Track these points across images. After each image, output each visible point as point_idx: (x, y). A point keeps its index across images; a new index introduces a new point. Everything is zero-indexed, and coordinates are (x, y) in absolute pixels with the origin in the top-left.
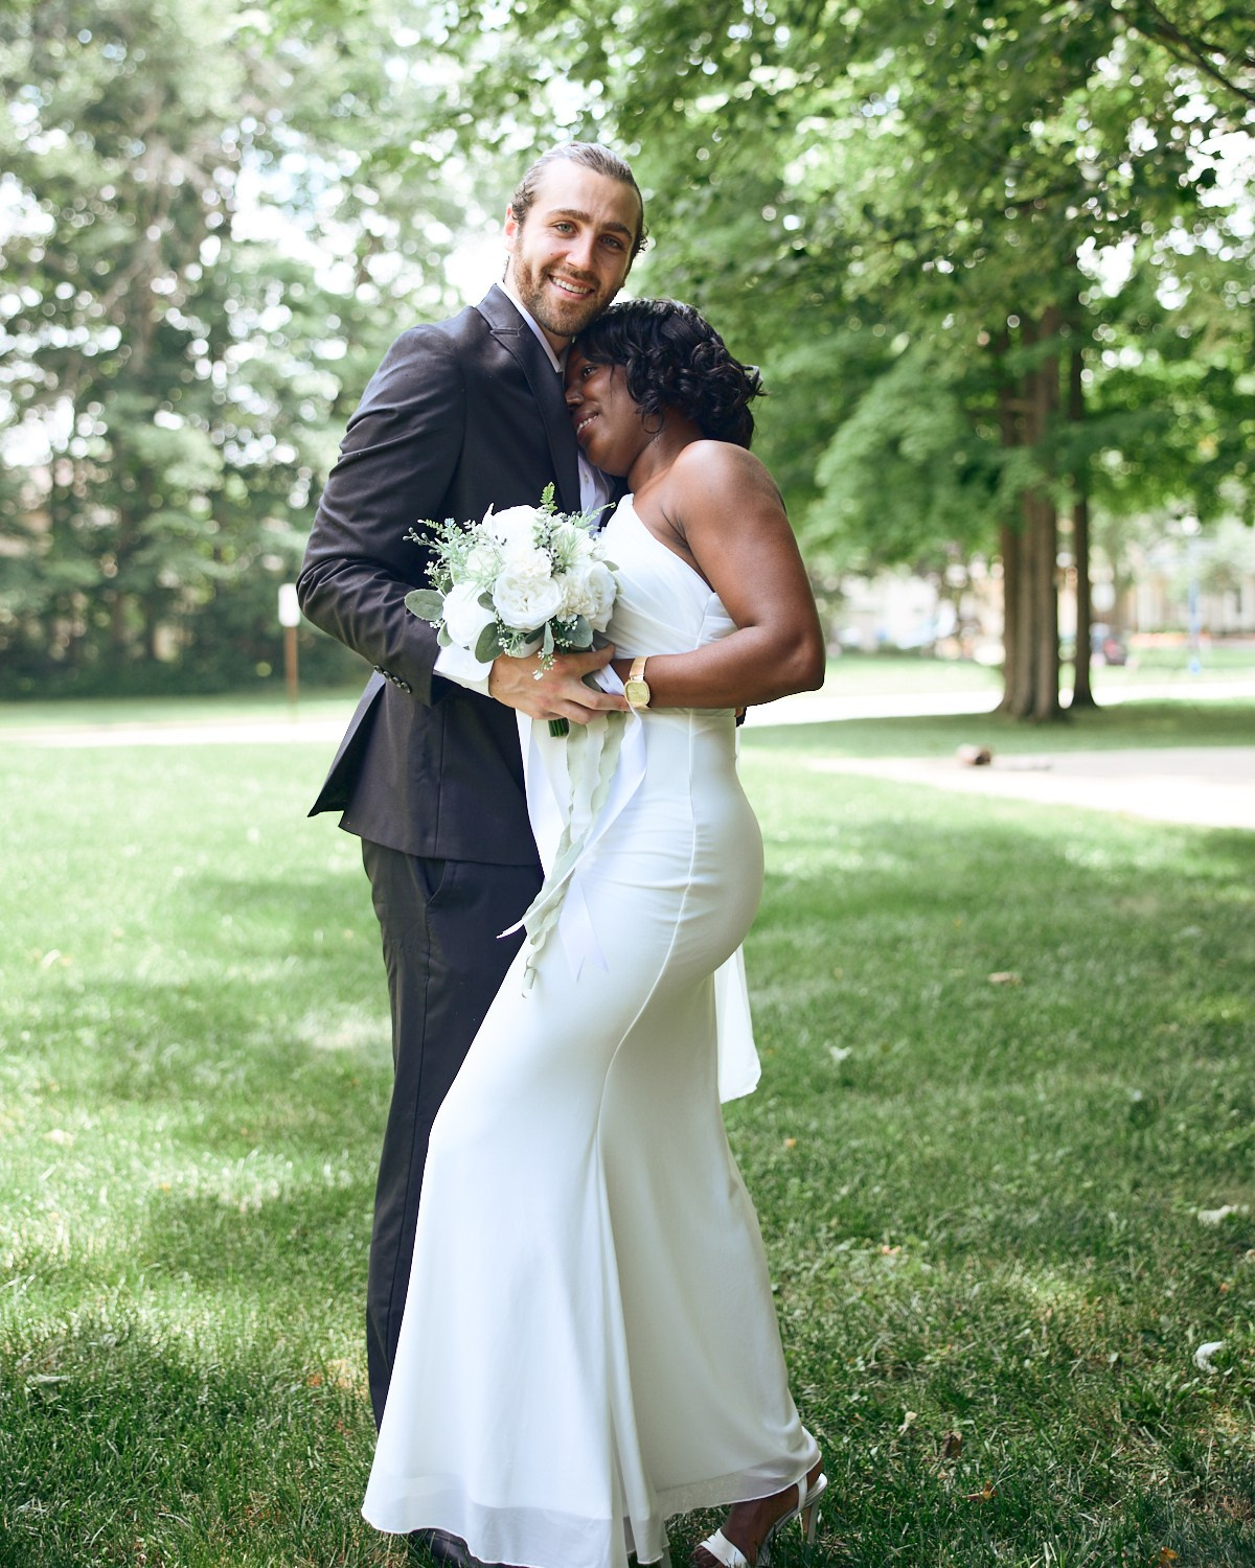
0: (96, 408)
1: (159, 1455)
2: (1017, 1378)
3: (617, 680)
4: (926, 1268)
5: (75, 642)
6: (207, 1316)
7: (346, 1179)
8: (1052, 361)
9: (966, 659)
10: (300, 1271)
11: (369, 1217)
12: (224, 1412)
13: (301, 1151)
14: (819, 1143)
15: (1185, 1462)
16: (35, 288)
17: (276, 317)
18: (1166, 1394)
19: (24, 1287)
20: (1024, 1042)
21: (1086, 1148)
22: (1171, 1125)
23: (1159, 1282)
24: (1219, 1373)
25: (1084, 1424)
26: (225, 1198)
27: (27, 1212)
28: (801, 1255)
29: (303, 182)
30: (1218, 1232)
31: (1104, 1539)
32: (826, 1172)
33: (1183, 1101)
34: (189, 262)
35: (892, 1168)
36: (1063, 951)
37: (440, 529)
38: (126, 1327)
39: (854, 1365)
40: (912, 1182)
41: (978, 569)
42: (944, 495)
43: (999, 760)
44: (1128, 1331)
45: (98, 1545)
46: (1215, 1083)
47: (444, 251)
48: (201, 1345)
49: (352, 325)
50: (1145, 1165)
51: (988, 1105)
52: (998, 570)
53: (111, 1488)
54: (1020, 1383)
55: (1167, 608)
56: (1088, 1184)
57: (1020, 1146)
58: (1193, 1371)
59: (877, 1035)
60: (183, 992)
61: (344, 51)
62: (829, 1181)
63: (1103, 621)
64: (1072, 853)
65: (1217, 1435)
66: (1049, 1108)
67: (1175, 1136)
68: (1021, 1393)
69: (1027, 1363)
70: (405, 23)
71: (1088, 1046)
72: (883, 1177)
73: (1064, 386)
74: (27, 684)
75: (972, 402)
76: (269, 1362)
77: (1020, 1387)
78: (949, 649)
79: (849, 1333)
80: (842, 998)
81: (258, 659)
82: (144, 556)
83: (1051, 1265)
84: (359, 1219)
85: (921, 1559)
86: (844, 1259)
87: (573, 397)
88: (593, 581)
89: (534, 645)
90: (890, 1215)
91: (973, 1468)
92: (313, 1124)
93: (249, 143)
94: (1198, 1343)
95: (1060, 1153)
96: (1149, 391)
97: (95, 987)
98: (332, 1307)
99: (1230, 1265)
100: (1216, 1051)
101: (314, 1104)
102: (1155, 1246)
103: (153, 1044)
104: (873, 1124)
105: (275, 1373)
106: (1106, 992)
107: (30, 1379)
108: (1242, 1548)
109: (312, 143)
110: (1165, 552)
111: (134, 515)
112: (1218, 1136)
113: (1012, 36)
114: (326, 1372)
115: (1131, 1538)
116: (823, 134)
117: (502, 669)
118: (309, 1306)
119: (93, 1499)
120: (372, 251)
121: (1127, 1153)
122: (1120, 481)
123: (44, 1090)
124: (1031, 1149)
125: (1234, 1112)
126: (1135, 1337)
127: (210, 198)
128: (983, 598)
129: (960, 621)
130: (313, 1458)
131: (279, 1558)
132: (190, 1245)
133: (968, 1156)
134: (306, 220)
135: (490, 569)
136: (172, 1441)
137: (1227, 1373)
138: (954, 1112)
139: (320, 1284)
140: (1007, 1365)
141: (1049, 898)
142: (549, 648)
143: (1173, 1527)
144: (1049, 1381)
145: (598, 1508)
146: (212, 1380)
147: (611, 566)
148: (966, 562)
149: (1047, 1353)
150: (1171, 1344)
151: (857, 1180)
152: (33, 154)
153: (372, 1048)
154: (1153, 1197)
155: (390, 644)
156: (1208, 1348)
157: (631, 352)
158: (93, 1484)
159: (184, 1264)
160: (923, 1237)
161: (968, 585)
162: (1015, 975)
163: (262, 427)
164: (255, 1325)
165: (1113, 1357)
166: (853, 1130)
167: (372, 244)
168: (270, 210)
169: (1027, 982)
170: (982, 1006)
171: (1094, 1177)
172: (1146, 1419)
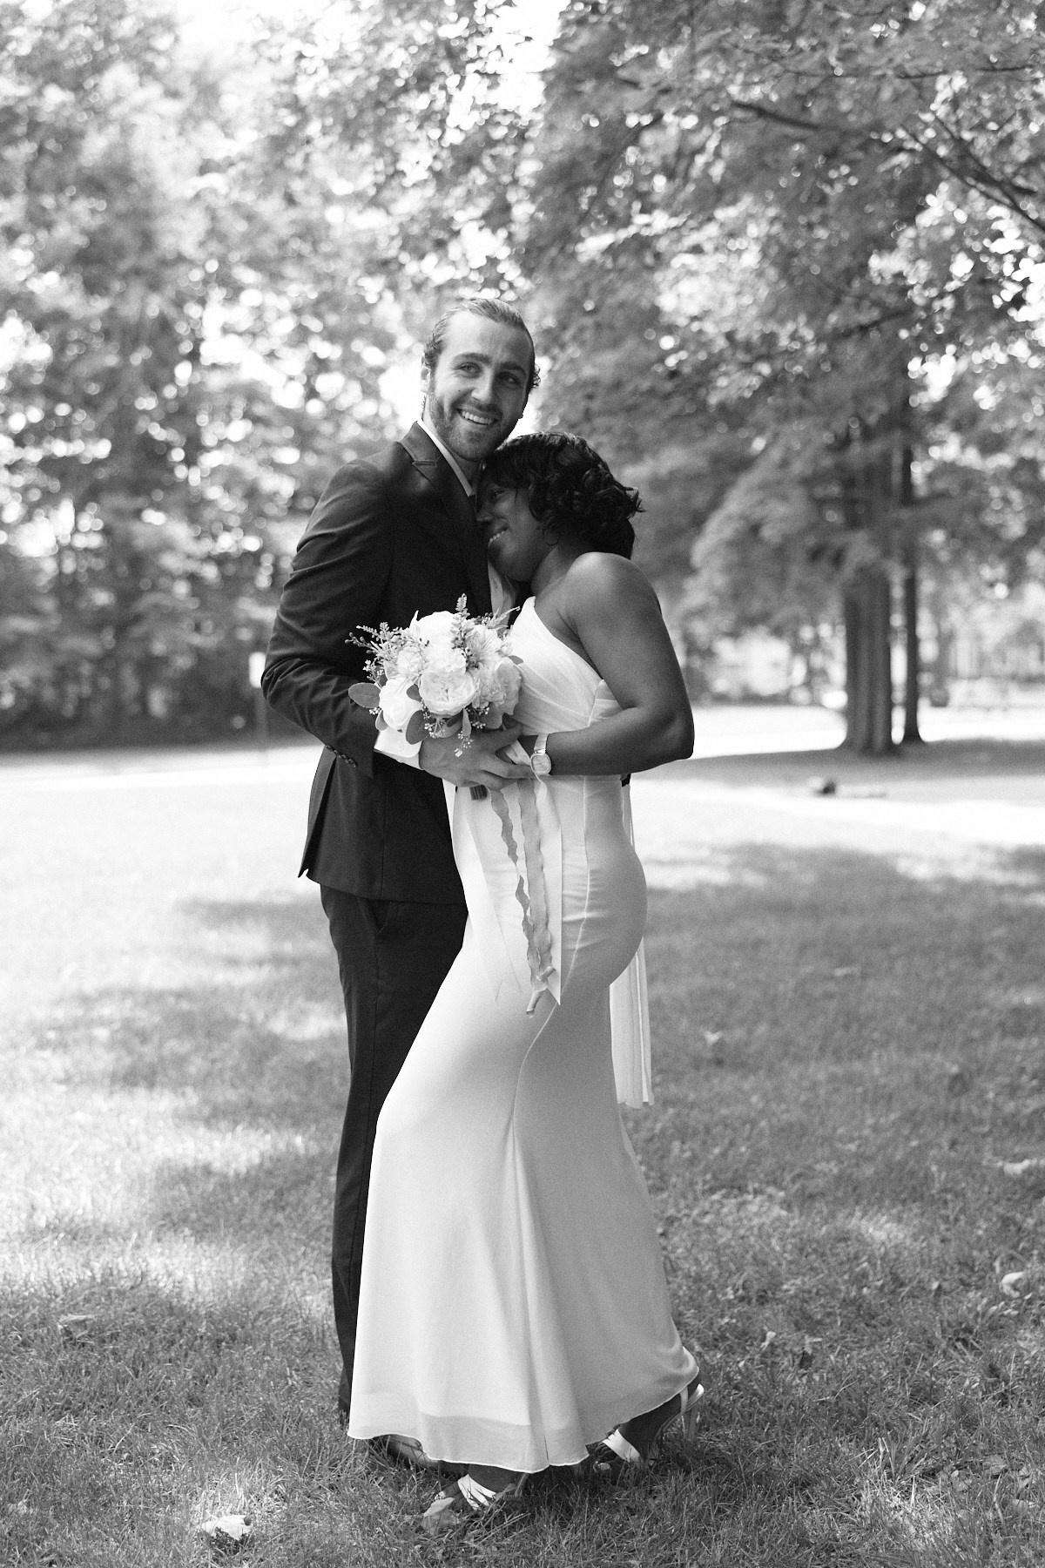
0: (93, 508)
1: (168, 1378)
2: (857, 1304)
3: (524, 753)
4: (784, 1213)
5: (82, 703)
6: (204, 1263)
7: (314, 1149)
8: (886, 457)
9: (815, 703)
10: (278, 1225)
11: (333, 1179)
12: (219, 1341)
13: (277, 1127)
14: (695, 1113)
15: (993, 1371)
16: (38, 407)
17: (239, 429)
18: (977, 1315)
19: (56, 1243)
20: (862, 1026)
21: (913, 1113)
22: (983, 1092)
23: (972, 1223)
24: (1021, 1297)
25: (911, 1341)
26: (217, 1166)
27: (56, 1180)
28: (682, 1203)
29: (259, 312)
30: (1019, 1181)
31: (926, 1435)
32: (701, 1136)
33: (992, 1073)
34: (166, 383)
35: (755, 1132)
36: (894, 950)
37: (375, 633)
38: (139, 1273)
39: (725, 1294)
40: (772, 1143)
41: (825, 630)
42: (796, 571)
43: (842, 789)
44: (946, 1263)
45: (120, 1451)
46: (1018, 1058)
47: (380, 371)
48: (200, 1286)
49: (304, 436)
50: (962, 1125)
51: (832, 1078)
52: (841, 632)
53: (129, 1406)
54: (859, 1308)
55: (982, 660)
56: (914, 1143)
57: (859, 1112)
58: (999, 1297)
59: (742, 1022)
60: (179, 995)
61: (290, 200)
62: (704, 1143)
63: (929, 670)
64: (903, 866)
65: (1019, 1348)
66: (882, 1081)
67: (985, 1103)
68: (860, 1315)
69: (865, 1290)
70: (341, 175)
71: (914, 1028)
72: (748, 1139)
73: (896, 478)
74: (44, 737)
75: (820, 492)
76: (255, 1299)
77: (859, 1310)
78: (802, 695)
79: (721, 1267)
80: (713, 992)
81: (234, 713)
82: (137, 631)
83: (884, 1210)
84: (325, 1182)
85: (779, 1451)
86: (717, 1206)
87: (484, 517)
88: (501, 673)
89: (455, 727)
90: (753, 1171)
91: (822, 1377)
92: (287, 1103)
93: (212, 281)
94: (1003, 1274)
95: (892, 1117)
96: (968, 479)
97: (105, 994)
98: (304, 1254)
99: (1030, 1208)
100: (1019, 1032)
101: (288, 1086)
102: (969, 1194)
103: (156, 1039)
104: (740, 1096)
105: (260, 1308)
106: (930, 983)
107: (63, 1318)
108: (1038, 1440)
109: (266, 280)
110: (982, 611)
111: (127, 596)
112: (1020, 1102)
113: (853, 181)
114: (300, 1307)
115: (949, 1434)
116: (694, 268)
117: (429, 747)
118: (286, 1253)
119: (116, 1414)
120: (319, 372)
121: (946, 1115)
122: (944, 555)
123: (67, 1080)
124: (868, 1115)
125: (1035, 1083)
126: (952, 1268)
127: (182, 328)
128: (829, 654)
129: (811, 672)
130: (291, 1377)
131: (265, 1459)
132: (189, 1205)
133: (817, 1120)
134: (263, 345)
135: (416, 666)
136: (178, 1366)
137: (1027, 1297)
138: (806, 1084)
139: (294, 1235)
140: (848, 1293)
141: (884, 905)
142: (467, 730)
143: (982, 1424)
144: (882, 1305)
145: (518, 1416)
146: (210, 1315)
147: (516, 660)
148: (815, 624)
149: (881, 1282)
150: (982, 1273)
151: (727, 1141)
152: (32, 293)
153: (333, 1038)
154: (968, 1153)
155: (338, 728)
156: (1012, 1277)
157: (532, 478)
158: (114, 1402)
159: (185, 1221)
160: (780, 1188)
161: (817, 642)
162: (855, 970)
163: (232, 522)
164: (243, 1269)
165: (935, 1285)
166: (723, 1100)
167: (320, 365)
168: (232, 338)
169: (864, 976)
170: (829, 996)
171: (920, 1137)
172: (962, 1336)
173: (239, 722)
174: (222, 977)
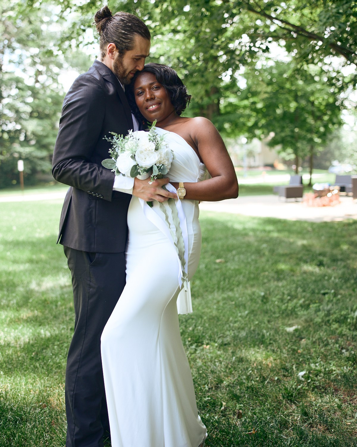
3: (174, 188)
7: (48, 334)
8: (213, 101)
13: (34, 326)
15: (305, 414)
17: (14, 91)
18: (293, 389)
20: (229, 279)
21: (253, 311)
22: (273, 302)
24: (307, 381)
29: (21, 57)
30: (294, 334)
32: (185, 323)
33: (274, 295)
35: (203, 321)
36: (234, 253)
40: (209, 325)
44: (278, 369)
47: (58, 75)
49: (35, 94)
50: (269, 314)
51: (224, 299)
54: (252, 390)
56: (256, 322)
57: (235, 311)
58: (300, 381)
61: (30, 22)
62: (186, 326)
66: (240, 299)
67: (275, 306)
69: (253, 382)
70: (46, 16)
71: (246, 280)
72: (201, 323)
76: (29, 401)
81: (12, 179)
86: (194, 350)
88: (167, 154)
90: (205, 336)
92: (37, 316)
93: (6, 47)
94: (297, 372)
95: (247, 312)
99: (299, 344)
100: (279, 279)
101: (37, 310)
102: (279, 341)
105: (31, 405)
106: (247, 264)
109: (23, 46)
110: (237, 148)
112: (286, 305)
114: (47, 403)
116: (161, 40)
117: (137, 184)
120: (39, 75)
121: (264, 311)
122: (229, 130)
124: (238, 312)
125: (289, 297)
126: (280, 371)
130: (45, 436)
132: (2, 360)
133: (222, 315)
134: (22, 67)
137: (309, 381)
138: (215, 301)
139: (43, 372)
140: (247, 383)
141: (227, 238)
144: (260, 388)
146: (12, 409)
149: (258, 378)
151: (194, 325)
154: (274, 325)
156: (301, 374)
160: (215, 342)
162: (222, 260)
163: (12, 120)
164: (24, 388)
165: (276, 378)
167: (39, 73)
168: (12, 64)
169: (226, 262)
170: (216, 269)
171: (257, 320)
172: (289, 398)
173: (14, 182)
174: (11, 268)
